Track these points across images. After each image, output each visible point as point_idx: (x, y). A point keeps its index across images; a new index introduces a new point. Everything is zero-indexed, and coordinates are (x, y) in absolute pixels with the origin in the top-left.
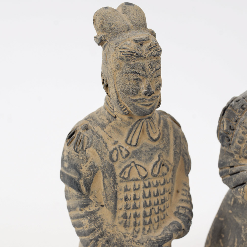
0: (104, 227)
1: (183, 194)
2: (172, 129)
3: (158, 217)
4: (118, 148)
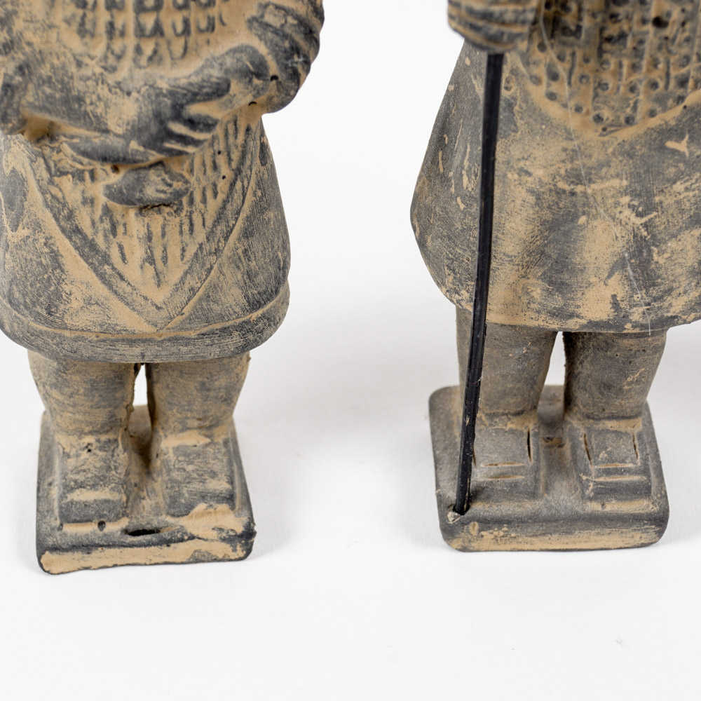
0: (18, 25)
3: (186, 22)
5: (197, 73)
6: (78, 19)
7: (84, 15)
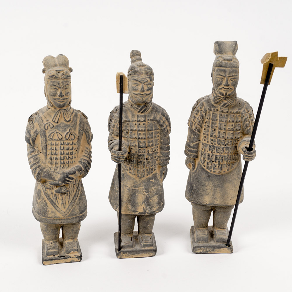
0: (40, 163)
1: (85, 153)
2: (79, 118)
3: (68, 161)
4: (48, 123)
5: (70, 170)
6: (50, 162)
7: (51, 161)
